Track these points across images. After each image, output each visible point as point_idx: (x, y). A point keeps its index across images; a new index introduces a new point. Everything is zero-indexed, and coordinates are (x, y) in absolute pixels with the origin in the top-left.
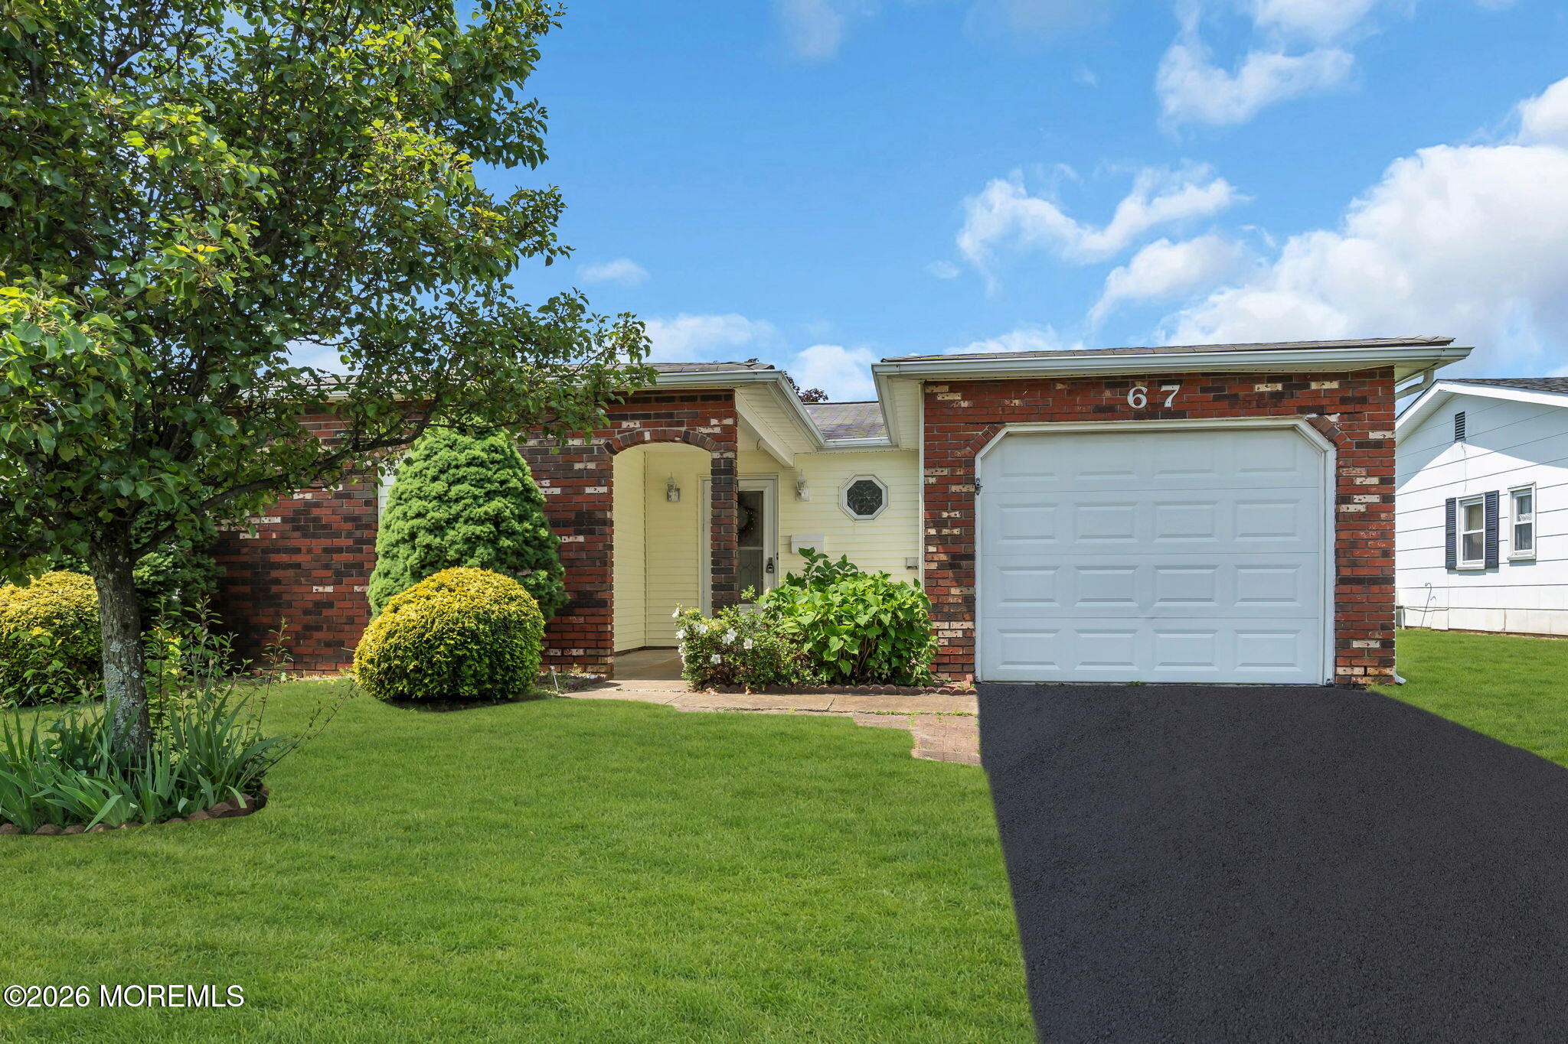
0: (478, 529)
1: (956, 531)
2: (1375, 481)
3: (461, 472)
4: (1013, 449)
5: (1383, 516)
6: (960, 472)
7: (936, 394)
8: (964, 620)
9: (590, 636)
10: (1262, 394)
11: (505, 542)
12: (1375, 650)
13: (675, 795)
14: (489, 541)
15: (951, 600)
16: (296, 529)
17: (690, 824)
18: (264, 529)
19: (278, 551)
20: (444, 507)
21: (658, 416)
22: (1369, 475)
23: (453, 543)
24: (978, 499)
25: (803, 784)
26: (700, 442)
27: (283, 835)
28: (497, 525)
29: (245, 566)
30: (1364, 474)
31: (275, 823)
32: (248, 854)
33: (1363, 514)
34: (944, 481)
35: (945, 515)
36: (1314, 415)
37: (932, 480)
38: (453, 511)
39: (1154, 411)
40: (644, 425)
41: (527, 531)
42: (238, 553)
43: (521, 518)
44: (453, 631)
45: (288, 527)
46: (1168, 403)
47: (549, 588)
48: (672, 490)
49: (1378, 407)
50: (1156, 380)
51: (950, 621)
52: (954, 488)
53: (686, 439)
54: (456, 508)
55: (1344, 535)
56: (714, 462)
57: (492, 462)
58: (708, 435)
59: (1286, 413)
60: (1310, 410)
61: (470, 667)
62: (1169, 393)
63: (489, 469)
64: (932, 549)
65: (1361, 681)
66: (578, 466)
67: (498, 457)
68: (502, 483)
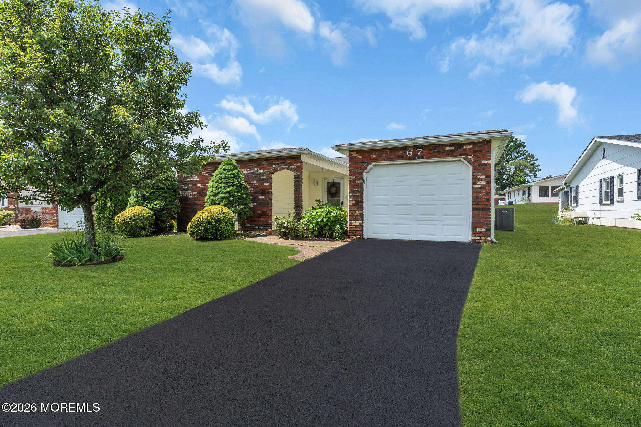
0: (224, 195)
1: (357, 194)
2: (484, 177)
3: (222, 180)
4: (376, 170)
5: (487, 188)
6: (359, 177)
7: (352, 154)
8: (359, 220)
9: (265, 223)
10: (448, 150)
11: (231, 199)
12: (484, 231)
13: (221, 262)
14: (227, 198)
15: (356, 214)
16: (200, 195)
17: (225, 268)
18: (194, 195)
19: (197, 201)
20: (217, 190)
21: (281, 163)
22: (482, 175)
23: (218, 199)
24: (365, 185)
25: (253, 259)
26: (292, 170)
27: (122, 271)
28: (230, 194)
29: (189, 204)
30: (481, 175)
31: (120, 268)
32: (113, 276)
33: (480, 188)
34: (354, 180)
35: (354, 189)
36: (465, 156)
37: (351, 179)
38: (219, 191)
39: (415, 157)
40: (278, 166)
41: (239, 195)
42: (188, 201)
43: (238, 192)
44: (205, 221)
45: (198, 194)
46: (419, 154)
47: (244, 210)
48: (316, 182)
49: (486, 153)
50: (415, 147)
51: (356, 221)
52: (357, 182)
53: (288, 169)
54: (220, 190)
55: (475, 194)
56: (295, 176)
57: (231, 178)
58: (293, 168)
59: (456, 156)
60: (463, 155)
61: (210, 231)
62: (419, 151)
63: (230, 179)
64: (351, 199)
65: (479, 241)
66: (262, 178)
67: (232, 176)
68: (233, 183)
